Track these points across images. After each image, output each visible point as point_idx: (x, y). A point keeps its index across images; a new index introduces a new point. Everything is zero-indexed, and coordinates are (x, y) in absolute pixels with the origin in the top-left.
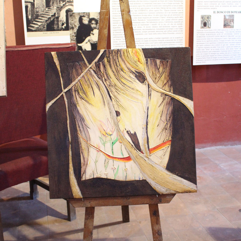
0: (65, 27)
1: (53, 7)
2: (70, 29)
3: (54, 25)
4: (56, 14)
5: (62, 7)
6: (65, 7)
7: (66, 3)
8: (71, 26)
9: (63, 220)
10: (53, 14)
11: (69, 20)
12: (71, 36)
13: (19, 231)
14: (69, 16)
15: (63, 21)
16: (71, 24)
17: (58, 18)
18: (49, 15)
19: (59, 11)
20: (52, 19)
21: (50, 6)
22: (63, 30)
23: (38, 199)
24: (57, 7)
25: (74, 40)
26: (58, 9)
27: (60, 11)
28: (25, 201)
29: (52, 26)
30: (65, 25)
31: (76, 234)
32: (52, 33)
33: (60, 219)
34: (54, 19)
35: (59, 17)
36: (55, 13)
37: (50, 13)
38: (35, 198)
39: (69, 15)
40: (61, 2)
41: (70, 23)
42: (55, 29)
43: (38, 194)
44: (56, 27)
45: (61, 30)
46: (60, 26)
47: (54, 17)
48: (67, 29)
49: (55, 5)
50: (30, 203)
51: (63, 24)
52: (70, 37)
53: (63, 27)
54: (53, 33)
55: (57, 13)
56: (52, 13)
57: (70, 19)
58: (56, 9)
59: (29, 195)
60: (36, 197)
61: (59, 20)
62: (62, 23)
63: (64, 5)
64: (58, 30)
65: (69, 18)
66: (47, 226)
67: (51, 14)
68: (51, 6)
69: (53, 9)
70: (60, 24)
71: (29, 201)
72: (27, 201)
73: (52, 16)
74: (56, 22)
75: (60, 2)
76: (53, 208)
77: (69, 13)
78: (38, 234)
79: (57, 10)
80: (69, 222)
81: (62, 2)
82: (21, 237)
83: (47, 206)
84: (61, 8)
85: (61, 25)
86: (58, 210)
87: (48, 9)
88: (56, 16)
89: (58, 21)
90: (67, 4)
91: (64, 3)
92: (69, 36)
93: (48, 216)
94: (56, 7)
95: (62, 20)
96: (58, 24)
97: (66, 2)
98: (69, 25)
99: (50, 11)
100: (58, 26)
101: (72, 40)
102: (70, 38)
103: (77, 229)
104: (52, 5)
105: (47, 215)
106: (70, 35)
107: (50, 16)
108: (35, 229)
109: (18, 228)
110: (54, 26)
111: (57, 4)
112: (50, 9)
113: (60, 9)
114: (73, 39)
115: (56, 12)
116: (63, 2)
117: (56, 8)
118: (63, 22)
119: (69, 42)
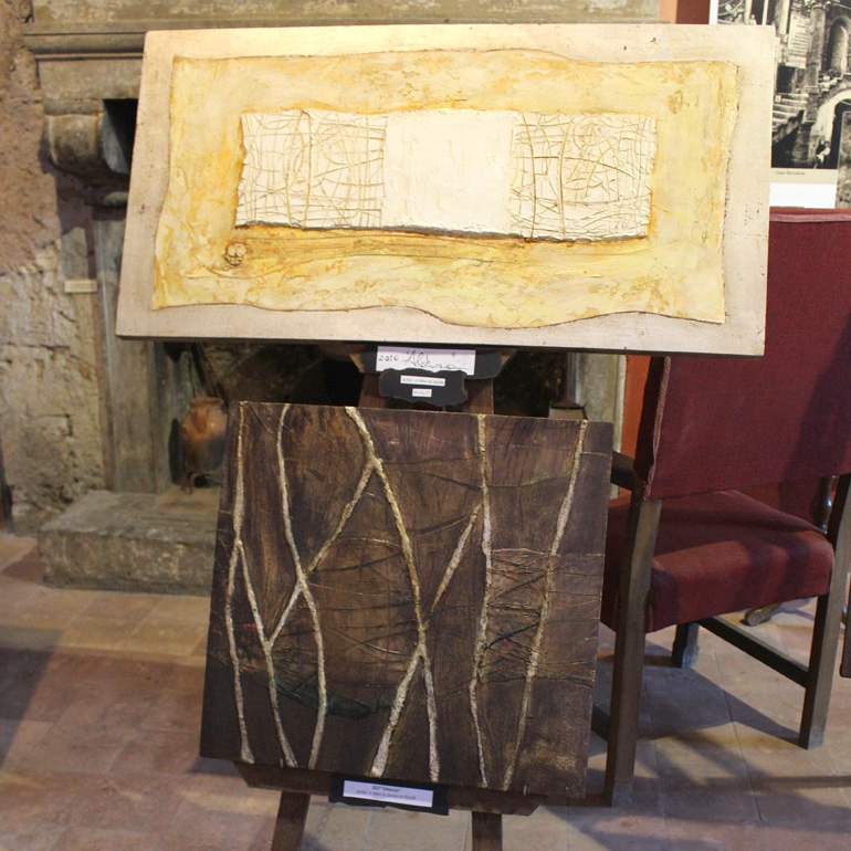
0: (825, 157)
1: (799, 92)
2: (842, 164)
3: (791, 150)
4: (805, 114)
5: (825, 93)
6: (834, 95)
7: (839, 81)
8: (845, 155)
9: (783, 742)
10: (794, 115)
11: (842, 134)
12: (840, 186)
13: (659, 754)
14: (843, 125)
15: (824, 137)
16: (844, 150)
17: (808, 127)
18: (783, 117)
19: (816, 104)
20: (789, 131)
21: (789, 90)
22: (818, 167)
23: (693, 668)
24: (810, 94)
25: (846, 201)
26: (812, 100)
27: (819, 104)
28: (656, 668)
29: (788, 152)
30: (827, 151)
31: (830, 789)
32: (783, 173)
33: (775, 739)
34: (795, 131)
35: (812, 124)
36: (801, 113)
37: (785, 111)
38: (686, 664)
39: (844, 120)
40: (826, 78)
41: (844, 145)
42: (795, 160)
43: (697, 655)
44: (797, 154)
45: (811, 167)
46: (811, 155)
47: (796, 124)
48: (831, 163)
49: (806, 86)
50: (673, 675)
51: (821, 148)
52: (838, 189)
53: (821, 157)
54: (788, 173)
55: (809, 113)
56: (792, 111)
57: (846, 134)
58: (806, 99)
59: (670, 655)
60: (690, 661)
61: (812, 133)
62: (817, 144)
63: (832, 87)
64: (805, 164)
65: (843, 129)
66: (736, 750)
67: (789, 115)
68: (794, 88)
69: (799, 99)
70: (812, 146)
71: (668, 670)
72: (663, 668)
73: (792, 120)
74: (799, 141)
75: (821, 77)
76: (745, 701)
77: (844, 114)
78: (717, 772)
79: (809, 102)
80: (801, 752)
81: (828, 78)
82: (668, 772)
83: (725, 693)
84: (823, 97)
85: (814, 149)
86: (762, 710)
87: (783, 97)
88: (804, 120)
89: (807, 138)
90: (843, 86)
91: (835, 81)
92: (835, 187)
93: (736, 723)
94: (806, 91)
95: (820, 134)
96: (805, 147)
97: (840, 79)
98: (841, 151)
99: (789, 104)
100: (806, 153)
101: (841, 200)
102: (835, 191)
103: (830, 775)
104: (797, 87)
105: (732, 720)
106: (838, 183)
107: (785, 121)
108: (703, 755)
109: (652, 742)
110: (794, 154)
111: (813, 83)
112: (788, 97)
113: (818, 99)
114: (844, 197)
115: (804, 108)
116: (831, 79)
117: (807, 95)
118: (822, 143)
119: (831, 206)
